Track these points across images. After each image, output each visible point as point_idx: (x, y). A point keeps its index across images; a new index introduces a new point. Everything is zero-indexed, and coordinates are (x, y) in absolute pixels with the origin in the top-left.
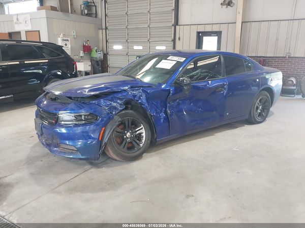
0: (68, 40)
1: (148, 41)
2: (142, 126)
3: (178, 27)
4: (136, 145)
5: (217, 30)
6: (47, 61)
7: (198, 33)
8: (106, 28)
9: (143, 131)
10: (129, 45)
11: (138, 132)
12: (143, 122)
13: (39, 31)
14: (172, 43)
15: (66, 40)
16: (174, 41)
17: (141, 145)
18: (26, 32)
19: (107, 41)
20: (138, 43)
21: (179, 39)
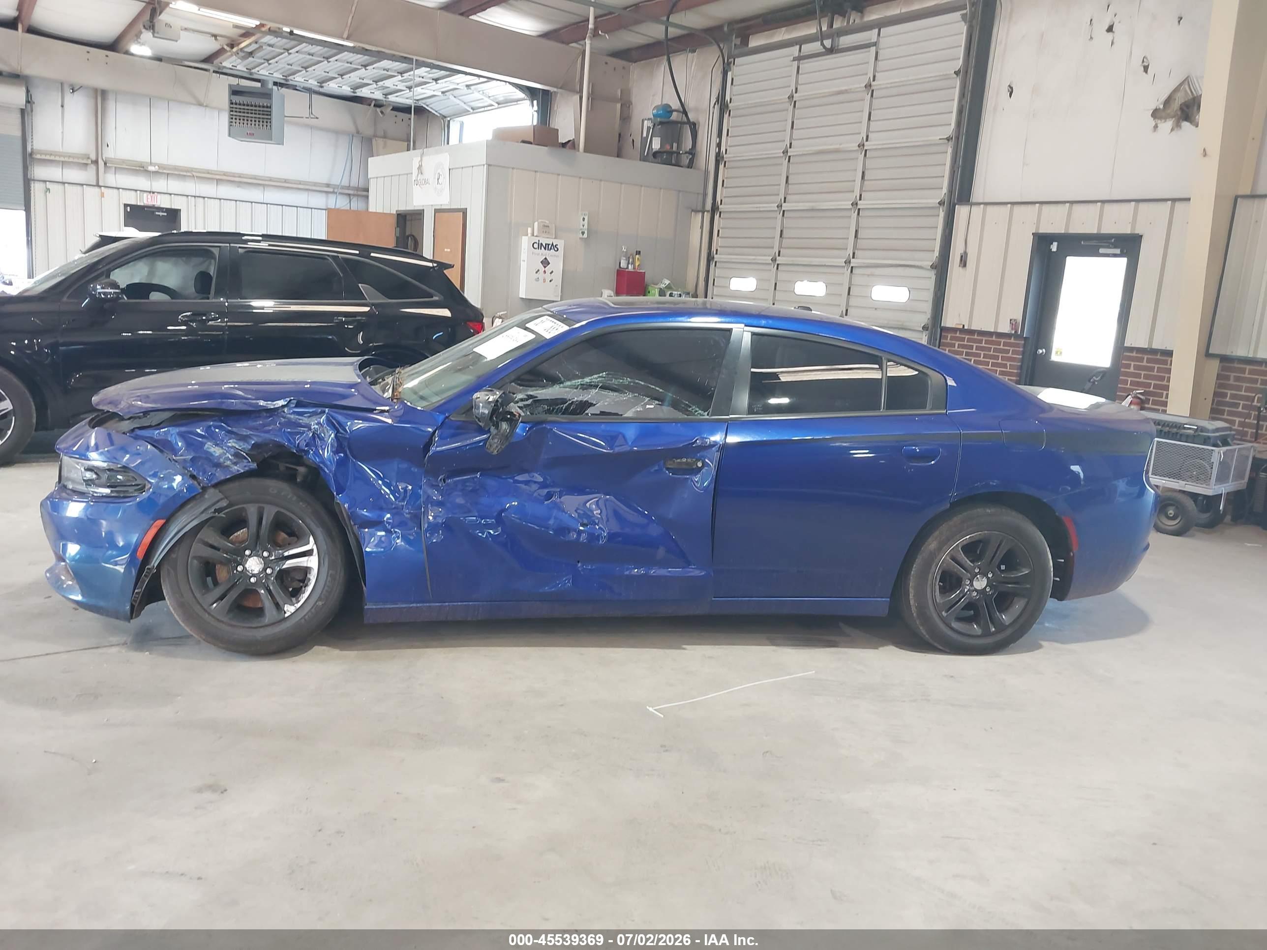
0: (554, 247)
1: (848, 262)
2: (311, 545)
3: (961, 211)
4: (268, 604)
5: (1125, 229)
6: (367, 309)
7: (1042, 241)
8: (715, 209)
9: (312, 562)
10: (782, 276)
11: (289, 564)
12: (319, 531)
13: (464, 212)
14: (932, 275)
15: (547, 247)
16: (941, 268)
17: (289, 609)
18: (436, 211)
19: (710, 258)
20: (812, 271)
21: (963, 262)
